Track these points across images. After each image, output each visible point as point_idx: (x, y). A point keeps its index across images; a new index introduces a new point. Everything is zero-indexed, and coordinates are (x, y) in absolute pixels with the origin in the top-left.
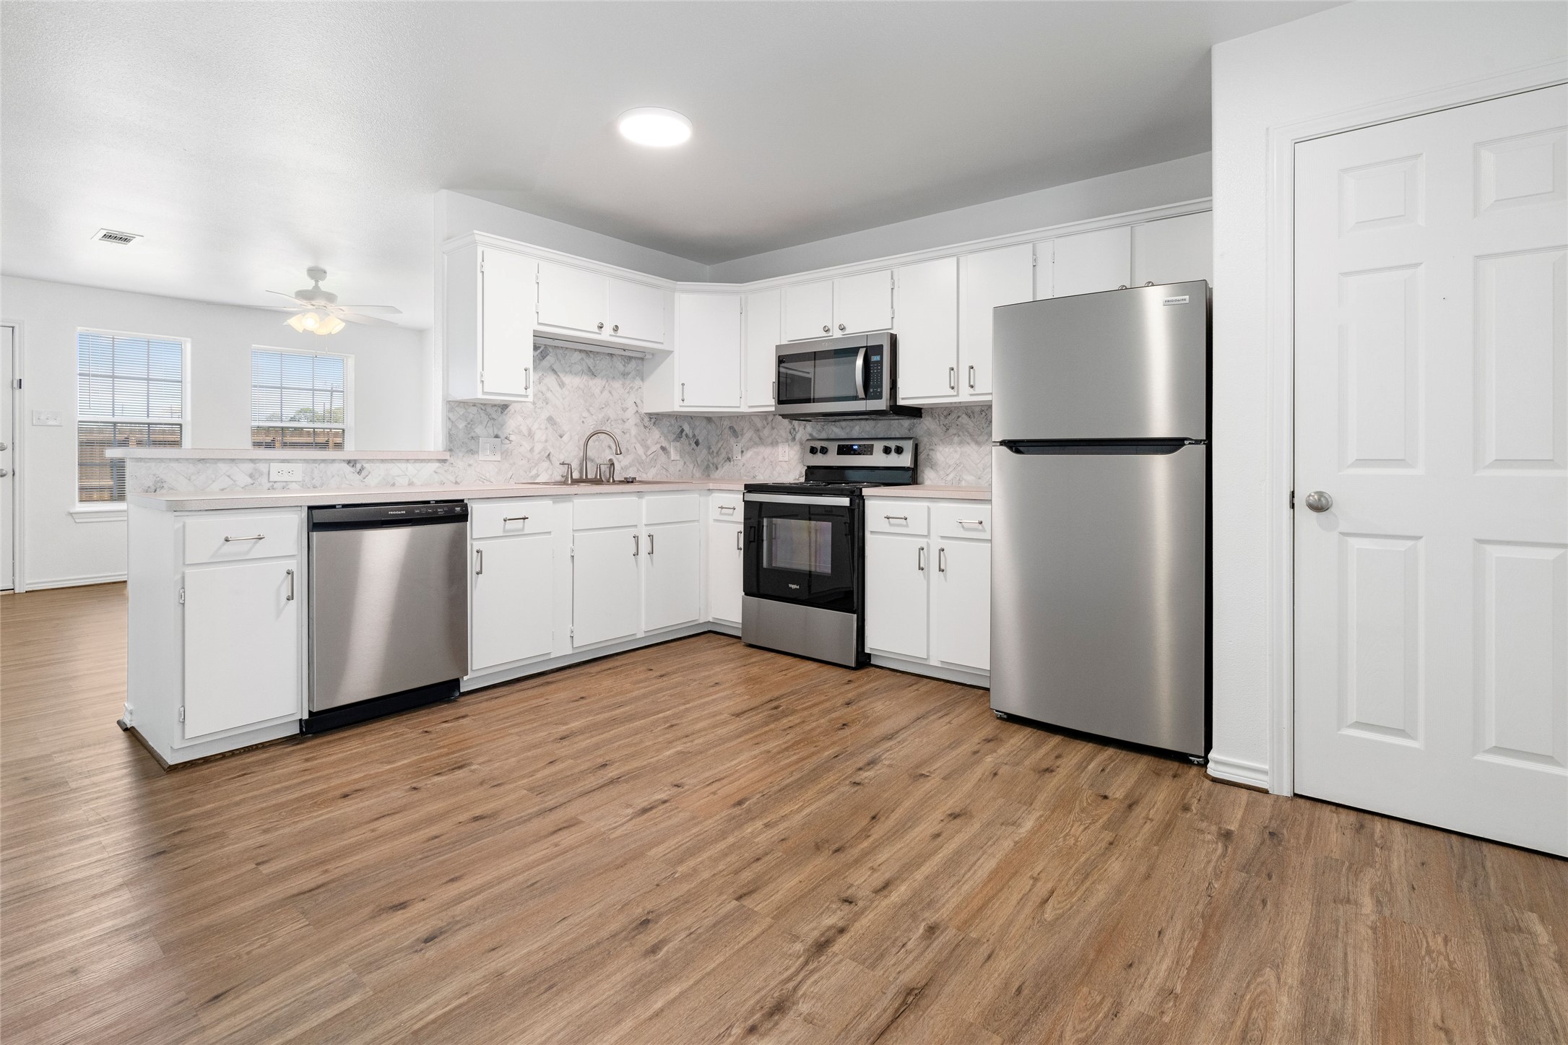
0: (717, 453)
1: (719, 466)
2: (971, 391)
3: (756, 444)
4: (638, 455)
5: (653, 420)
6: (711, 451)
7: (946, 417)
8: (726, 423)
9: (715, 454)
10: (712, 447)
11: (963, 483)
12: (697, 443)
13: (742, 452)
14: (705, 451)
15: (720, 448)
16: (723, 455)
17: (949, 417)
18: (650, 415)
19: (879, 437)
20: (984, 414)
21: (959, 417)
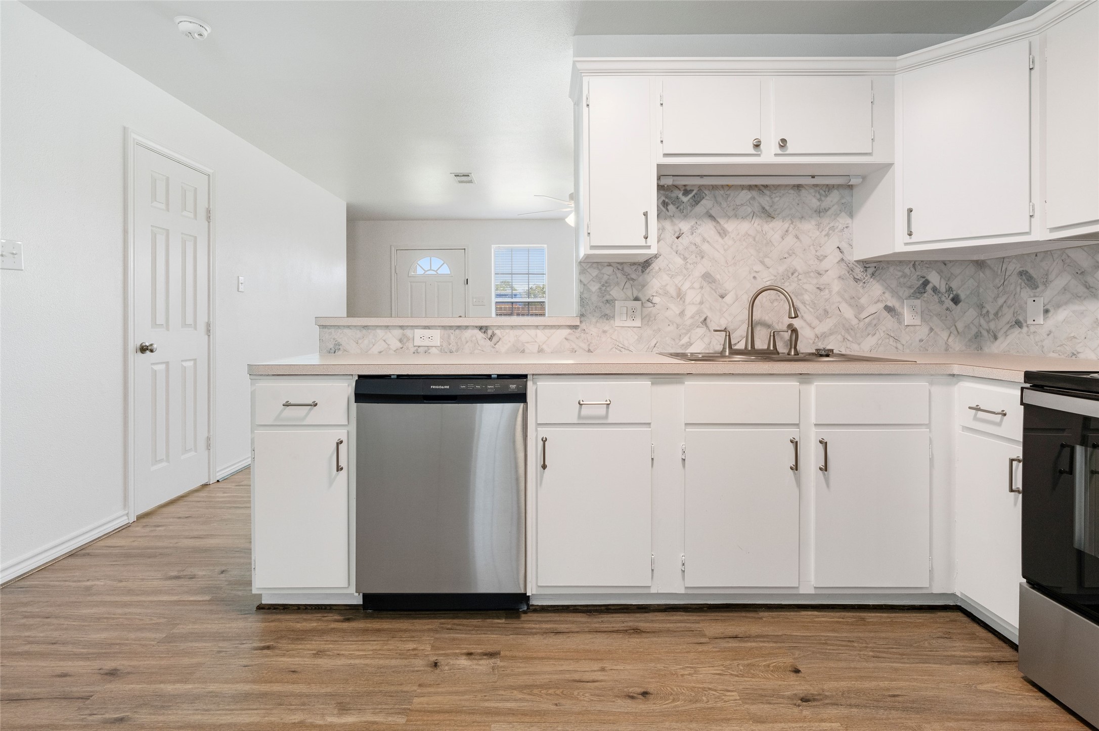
0: (996, 314)
1: (999, 335)
3: (1078, 297)
4: (845, 318)
5: (870, 271)
6: (984, 311)
8: (1014, 267)
9: (991, 316)
10: (986, 306)
12: (956, 300)
13: (1046, 311)
14: (972, 313)
15: (1002, 306)
16: (1008, 316)
18: (865, 264)
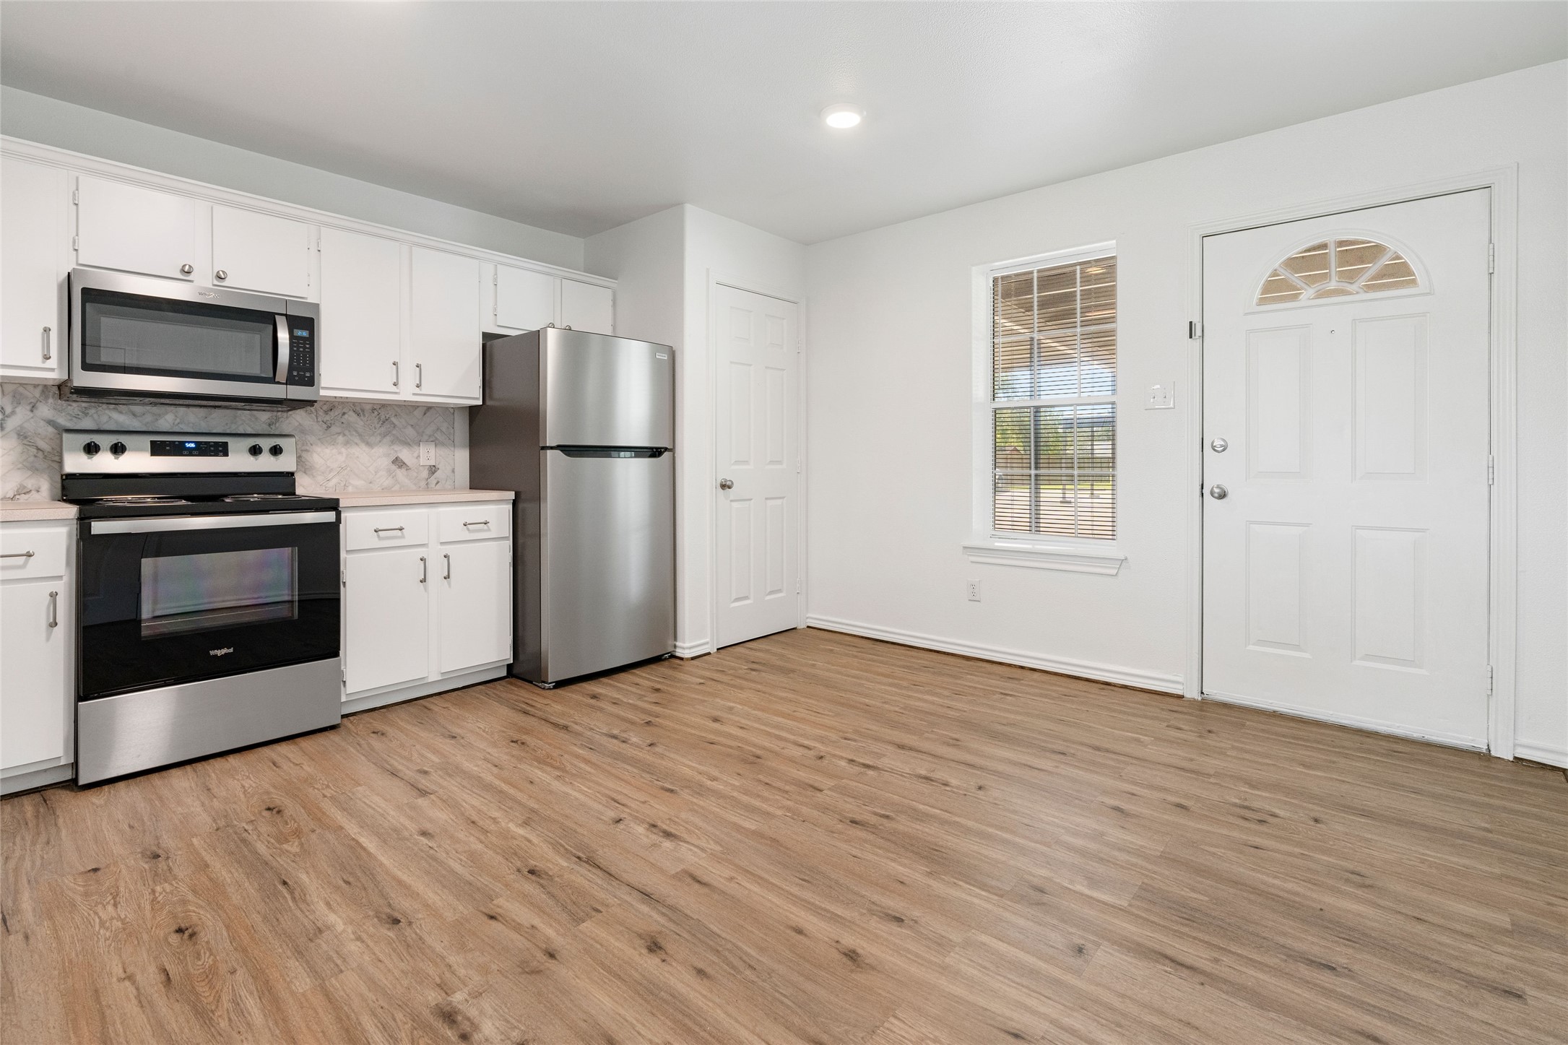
2: (417, 391)
21: (344, 414)
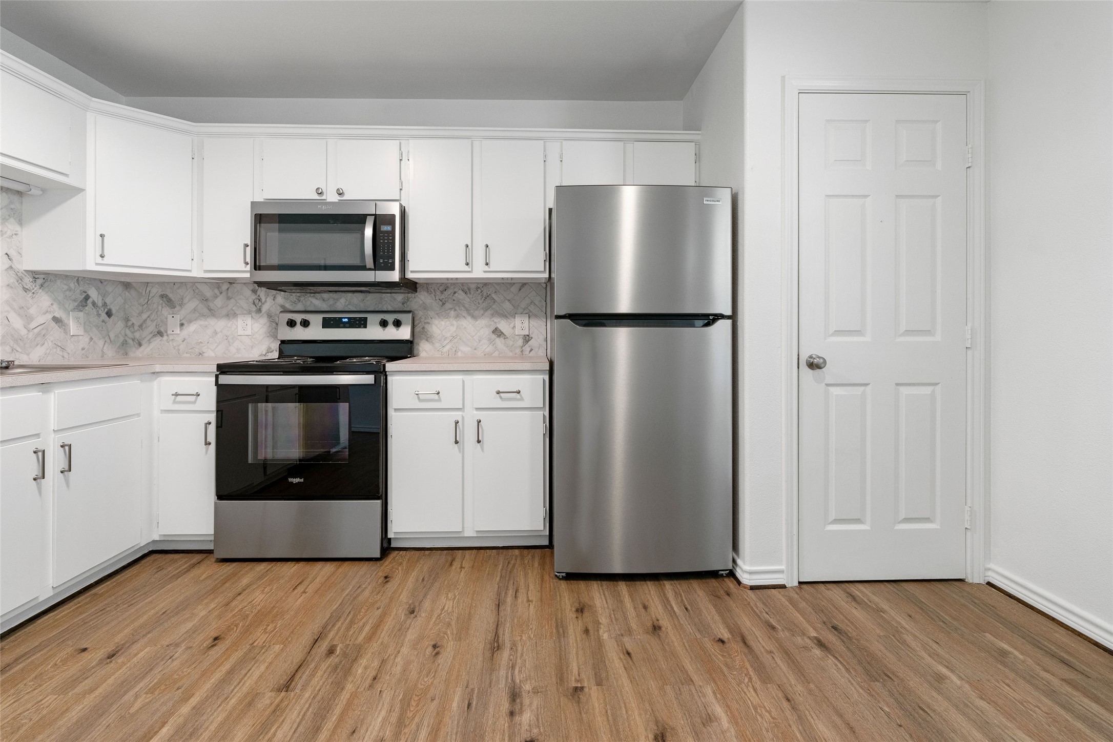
0: (141, 326)
1: (143, 342)
2: (486, 268)
3: (203, 316)
4: (14, 329)
5: (39, 282)
6: (130, 324)
7: (442, 292)
8: (155, 291)
9: (136, 328)
10: (132, 319)
11: (459, 354)
12: (109, 314)
13: (182, 325)
14: (120, 325)
15: (146, 320)
16: (152, 327)
17: (445, 293)
18: (35, 275)
19: (369, 310)
20: (480, 291)
21: (455, 293)
